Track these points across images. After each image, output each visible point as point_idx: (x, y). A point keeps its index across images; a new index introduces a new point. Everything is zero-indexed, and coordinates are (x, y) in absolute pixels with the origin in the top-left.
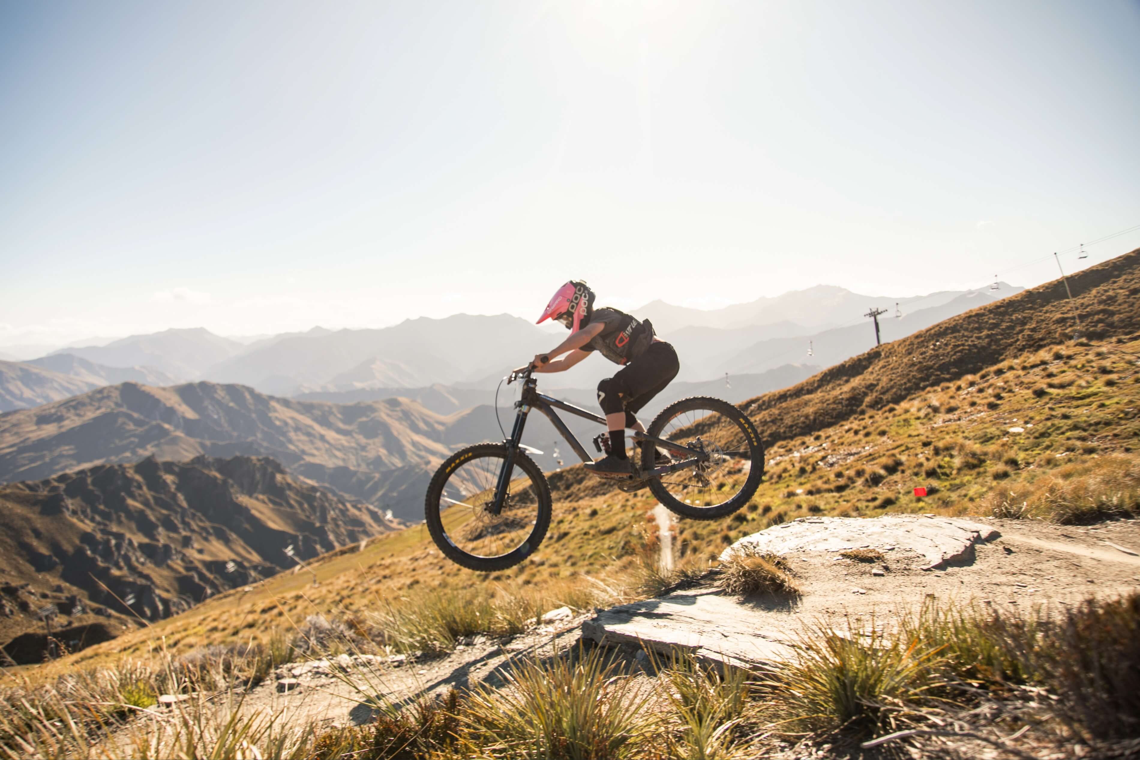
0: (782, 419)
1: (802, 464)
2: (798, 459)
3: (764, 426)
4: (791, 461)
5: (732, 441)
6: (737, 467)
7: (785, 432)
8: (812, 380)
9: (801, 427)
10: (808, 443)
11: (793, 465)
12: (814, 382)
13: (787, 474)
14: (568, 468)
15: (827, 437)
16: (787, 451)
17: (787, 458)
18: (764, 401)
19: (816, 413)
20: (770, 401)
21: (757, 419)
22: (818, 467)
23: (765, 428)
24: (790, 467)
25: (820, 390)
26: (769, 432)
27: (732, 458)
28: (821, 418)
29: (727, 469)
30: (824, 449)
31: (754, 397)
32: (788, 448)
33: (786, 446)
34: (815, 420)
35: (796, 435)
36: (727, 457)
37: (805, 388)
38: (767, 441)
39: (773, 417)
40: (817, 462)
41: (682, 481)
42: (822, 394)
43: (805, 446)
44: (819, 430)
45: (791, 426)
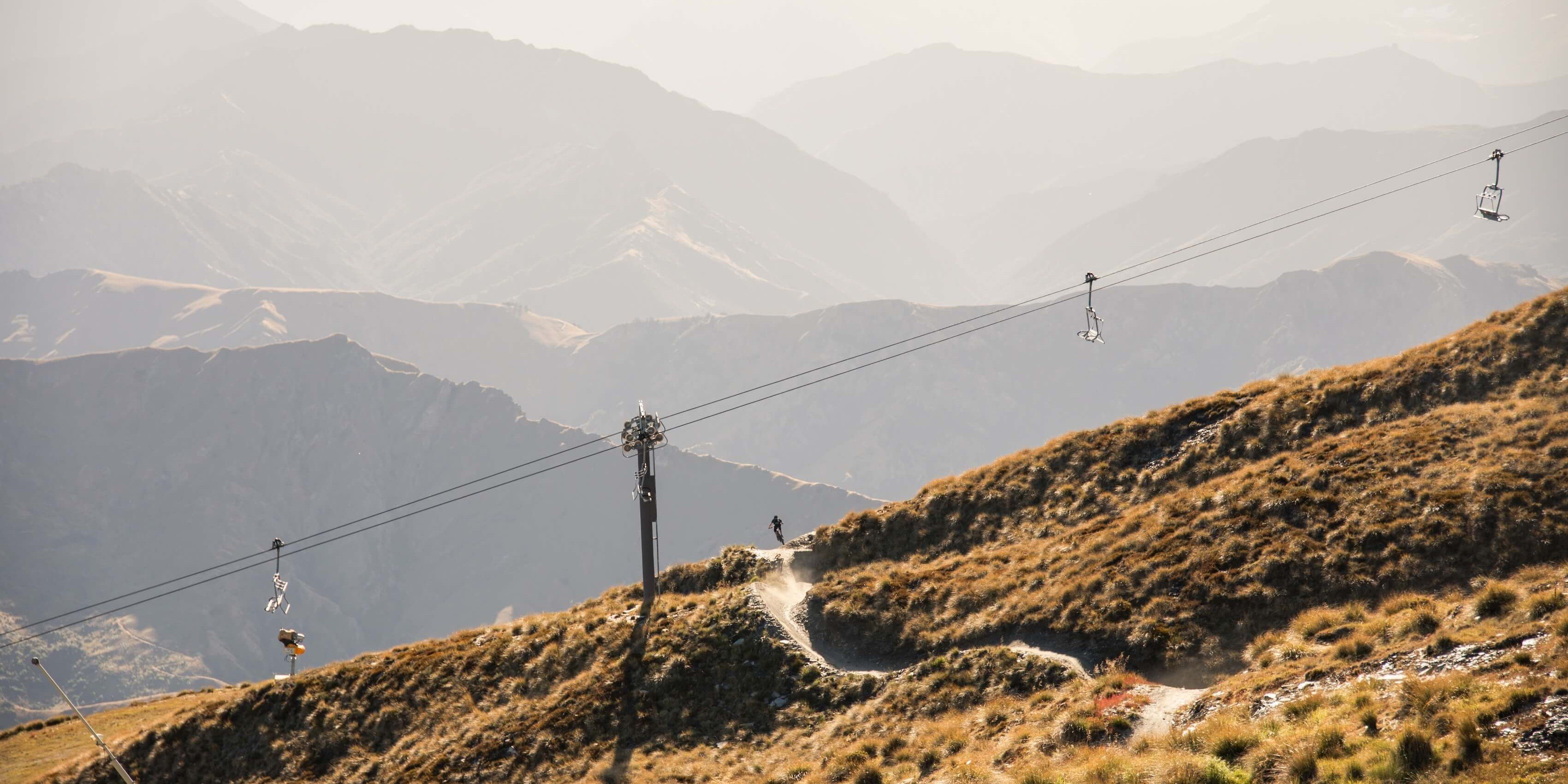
0: (1331, 506)
1: (1413, 724)
2: (1394, 697)
3: (1245, 529)
4: (1362, 702)
5: (1098, 587)
6: (1109, 712)
7: (1341, 566)
8: (1489, 332)
9: (1420, 550)
10: (1447, 628)
11: (1372, 725)
12: (1497, 344)
13: (1340, 766)
14: (329, 669)
15: (1543, 609)
16: (1343, 654)
17: (1344, 690)
18: (1252, 416)
19: (1495, 491)
20: (1278, 421)
21: (1218, 497)
22: (1489, 744)
23: (1252, 539)
24: (1354, 733)
25: (1521, 385)
26: (1266, 559)
27: (1088, 666)
28: (1521, 515)
29: (1064, 717)
30: (1524, 660)
31: (1209, 395)
32: (1350, 643)
33: (1344, 633)
34: (1490, 519)
35: (1393, 585)
36: (1072, 663)
37: (1453, 371)
38: (1257, 600)
39: (1289, 493)
40: (1485, 720)
41: (857, 759)
42: (1532, 403)
43: (1432, 640)
44: (1506, 572)
45: (1375, 542)
